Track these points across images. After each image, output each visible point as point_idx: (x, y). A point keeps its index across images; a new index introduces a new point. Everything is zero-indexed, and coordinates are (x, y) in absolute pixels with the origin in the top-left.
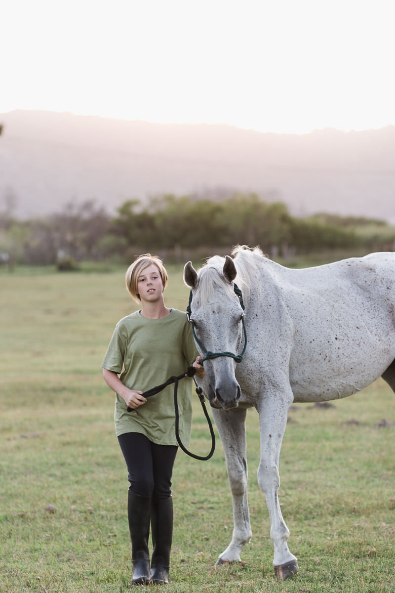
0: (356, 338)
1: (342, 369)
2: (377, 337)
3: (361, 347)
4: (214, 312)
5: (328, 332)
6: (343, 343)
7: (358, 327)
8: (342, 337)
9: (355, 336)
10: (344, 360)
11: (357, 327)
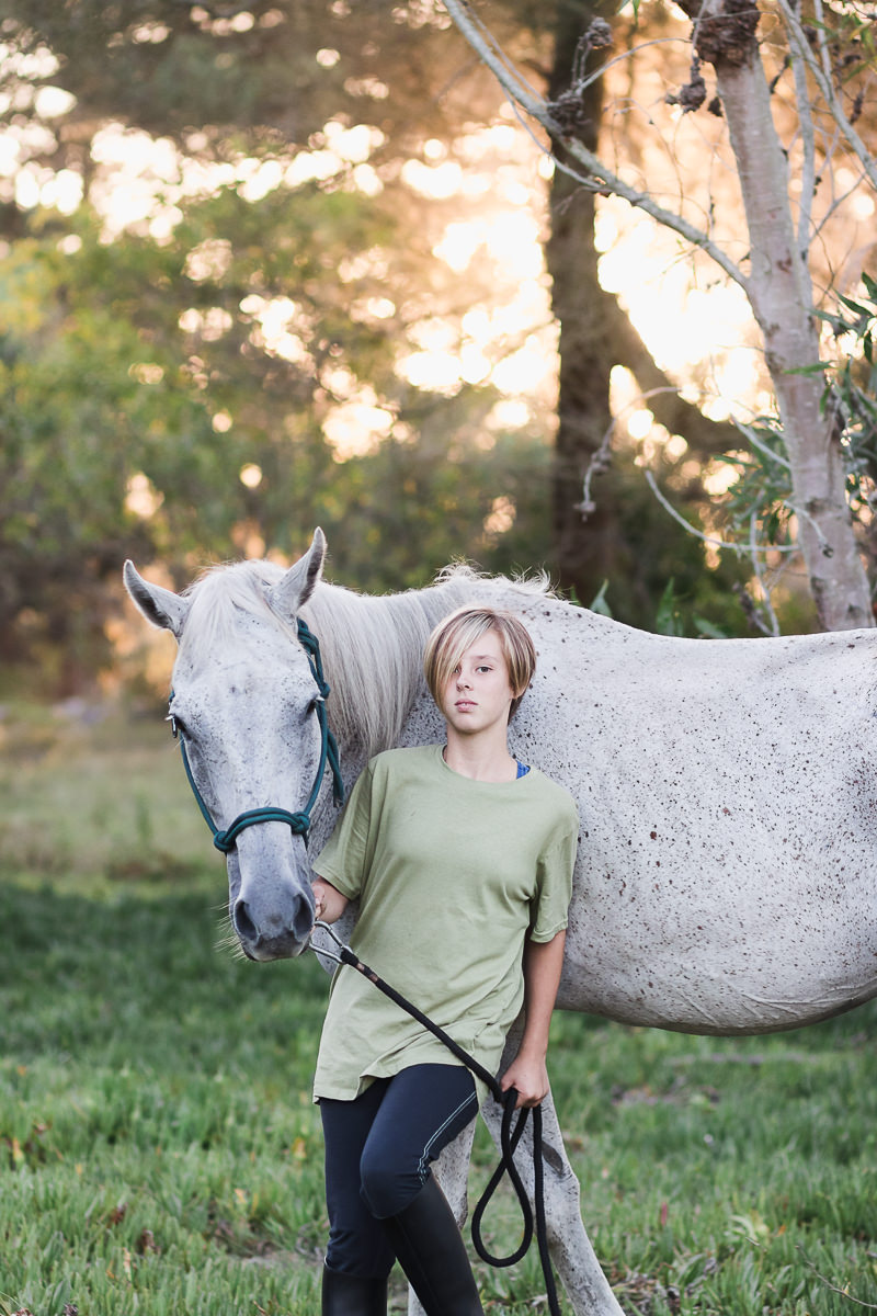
0: (716, 841)
1: (672, 926)
2: (789, 847)
3: (729, 868)
4: (233, 689)
5: (630, 814)
6: (673, 850)
7: (731, 809)
8: (670, 834)
9: (712, 834)
10: (674, 902)
11: (726, 811)
